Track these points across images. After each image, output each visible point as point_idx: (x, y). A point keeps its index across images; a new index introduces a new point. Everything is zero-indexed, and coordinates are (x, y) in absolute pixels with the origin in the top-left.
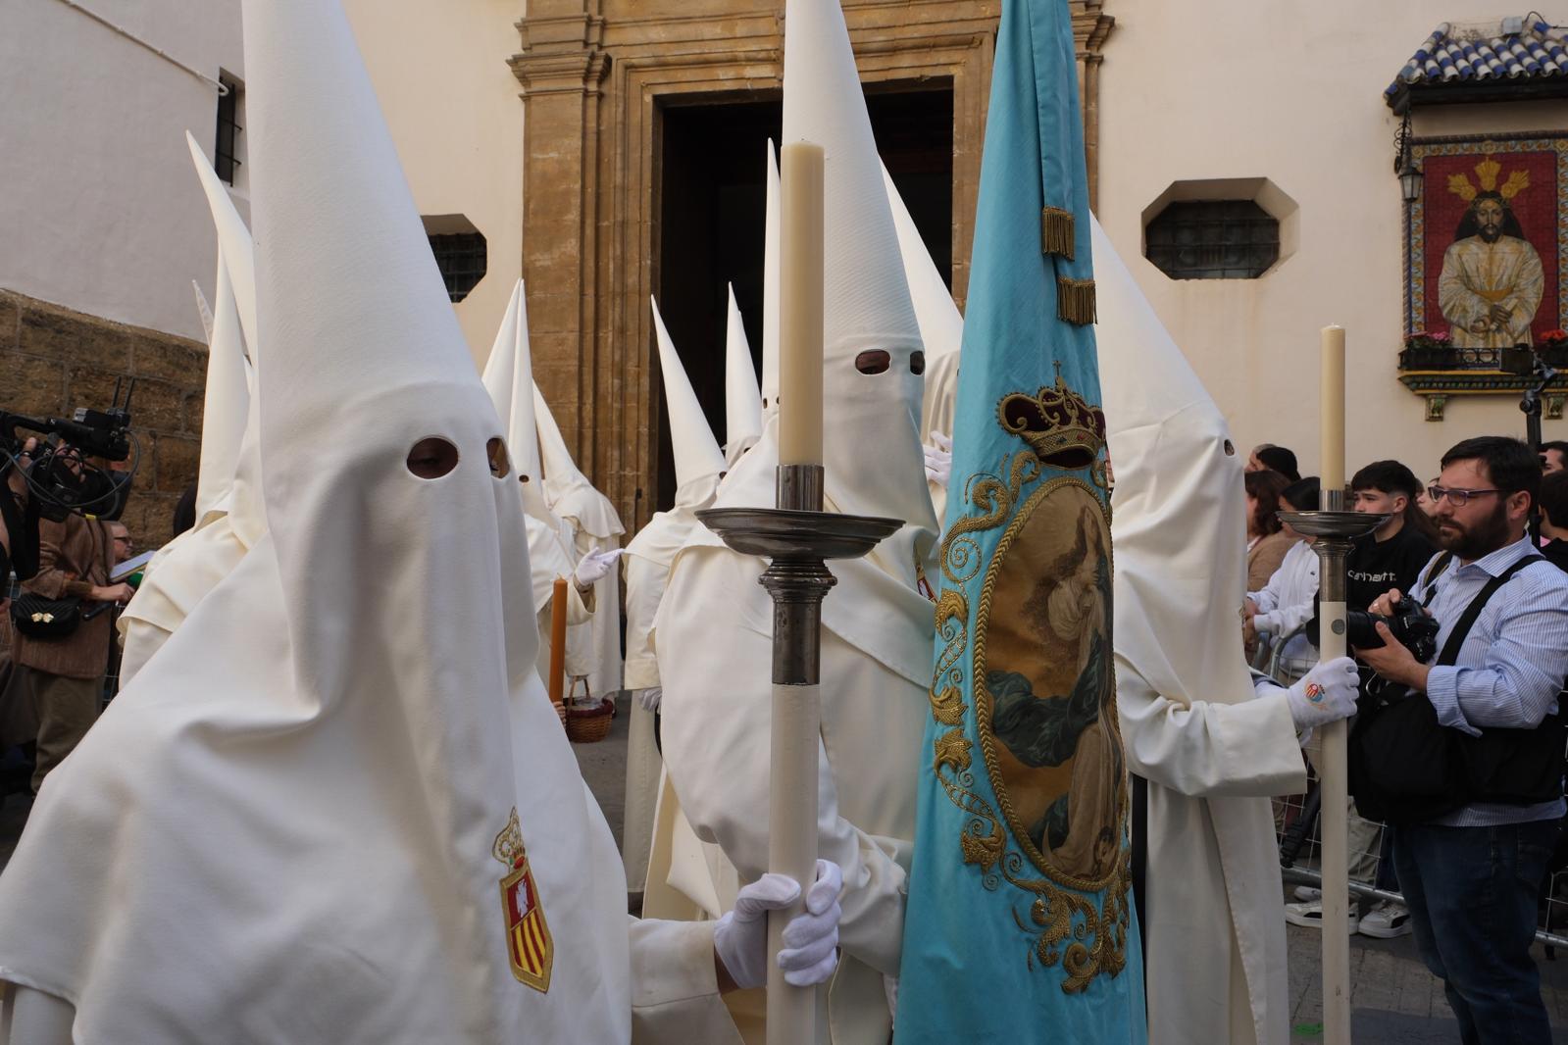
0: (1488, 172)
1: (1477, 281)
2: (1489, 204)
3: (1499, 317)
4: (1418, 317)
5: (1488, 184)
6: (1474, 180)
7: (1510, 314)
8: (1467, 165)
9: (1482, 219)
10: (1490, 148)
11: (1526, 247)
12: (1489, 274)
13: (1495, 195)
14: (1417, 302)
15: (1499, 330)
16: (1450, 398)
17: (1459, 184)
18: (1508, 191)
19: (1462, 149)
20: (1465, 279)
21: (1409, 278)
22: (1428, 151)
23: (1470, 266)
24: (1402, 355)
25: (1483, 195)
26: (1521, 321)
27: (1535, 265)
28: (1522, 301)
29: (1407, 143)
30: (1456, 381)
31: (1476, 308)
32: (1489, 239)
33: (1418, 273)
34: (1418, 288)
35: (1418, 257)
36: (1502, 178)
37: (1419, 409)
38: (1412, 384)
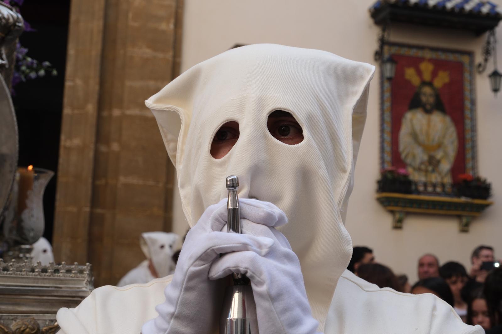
0: (427, 68)
1: (422, 138)
2: (427, 90)
3: (433, 163)
4: (388, 158)
5: (427, 77)
6: (419, 73)
7: (439, 162)
8: (415, 62)
9: (424, 99)
10: (428, 55)
11: (448, 119)
12: (428, 134)
13: (430, 84)
14: (388, 148)
15: (433, 171)
16: (408, 214)
17: (410, 73)
18: (438, 83)
19: (413, 52)
20: (414, 136)
21: (382, 131)
22: (394, 50)
23: (417, 128)
24: (379, 182)
25: (424, 83)
26: (446, 166)
27: (452, 131)
28: (446, 155)
29: (383, 42)
30: (412, 202)
31: (421, 156)
32: (428, 112)
33: (388, 128)
34: (388, 137)
35: (388, 118)
36: (434, 74)
37: (387, 220)
38: (384, 202)
